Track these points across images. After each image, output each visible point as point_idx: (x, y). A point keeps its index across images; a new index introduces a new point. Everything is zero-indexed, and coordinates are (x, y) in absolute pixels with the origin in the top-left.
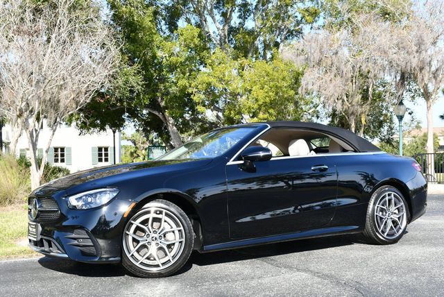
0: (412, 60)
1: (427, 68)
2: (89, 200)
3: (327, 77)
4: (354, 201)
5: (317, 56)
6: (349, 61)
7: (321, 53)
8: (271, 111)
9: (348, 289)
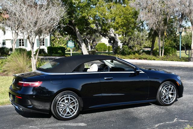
0: (186, 10)
3: (149, 14)
5: (145, 5)
7: (147, 4)
8: (125, 28)
9: (164, 110)
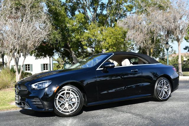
0: (172, 26)
1: (178, 29)
2: (40, 85)
3: (137, 34)
4: (149, 84)
5: (132, 25)
6: (146, 27)
7: (134, 23)
8: (114, 48)
9: (147, 120)
